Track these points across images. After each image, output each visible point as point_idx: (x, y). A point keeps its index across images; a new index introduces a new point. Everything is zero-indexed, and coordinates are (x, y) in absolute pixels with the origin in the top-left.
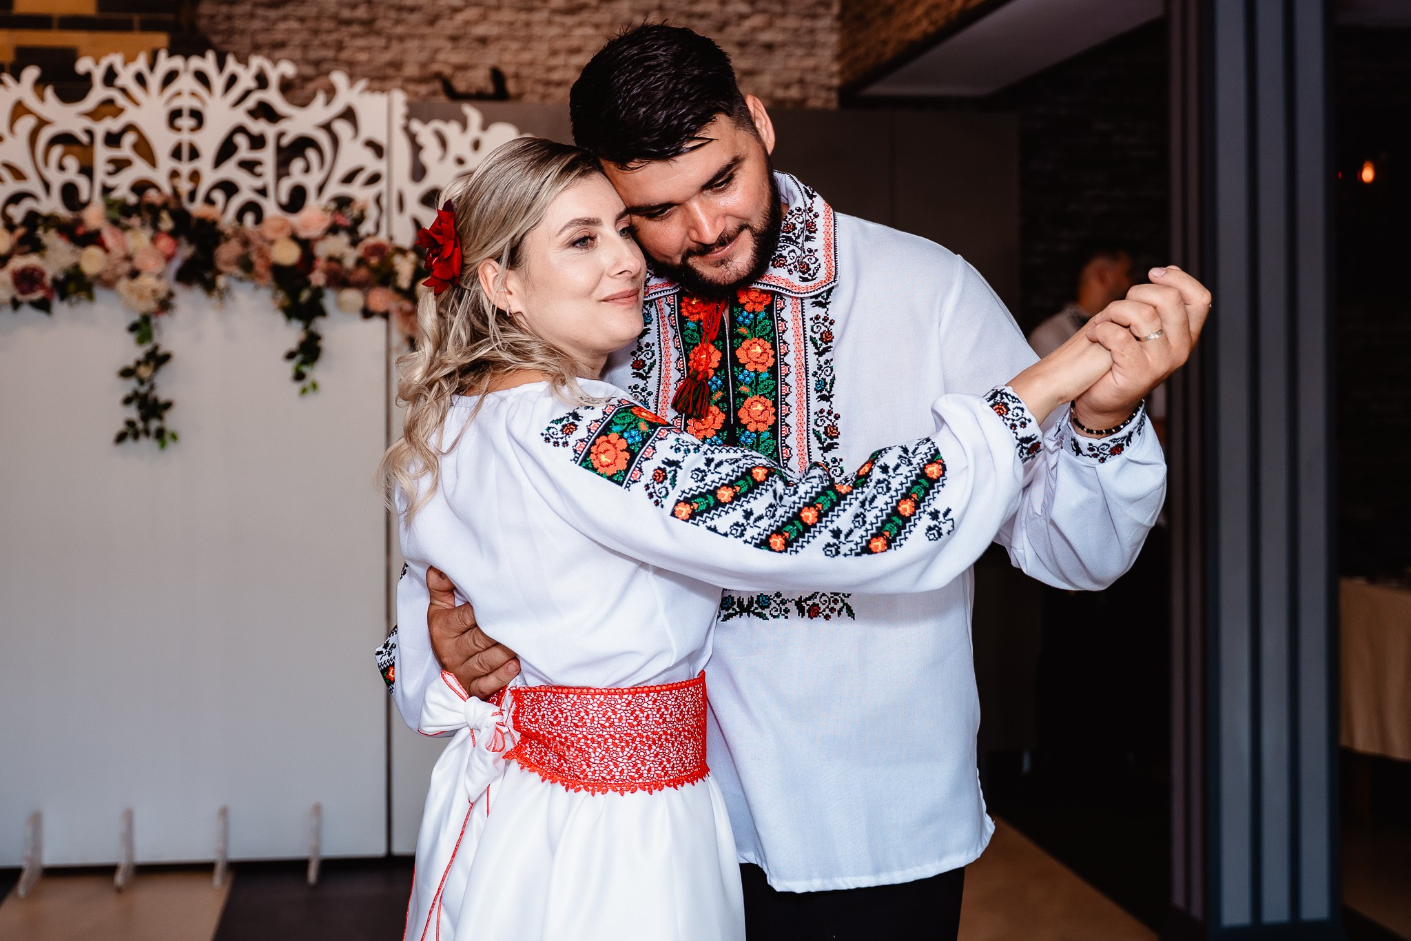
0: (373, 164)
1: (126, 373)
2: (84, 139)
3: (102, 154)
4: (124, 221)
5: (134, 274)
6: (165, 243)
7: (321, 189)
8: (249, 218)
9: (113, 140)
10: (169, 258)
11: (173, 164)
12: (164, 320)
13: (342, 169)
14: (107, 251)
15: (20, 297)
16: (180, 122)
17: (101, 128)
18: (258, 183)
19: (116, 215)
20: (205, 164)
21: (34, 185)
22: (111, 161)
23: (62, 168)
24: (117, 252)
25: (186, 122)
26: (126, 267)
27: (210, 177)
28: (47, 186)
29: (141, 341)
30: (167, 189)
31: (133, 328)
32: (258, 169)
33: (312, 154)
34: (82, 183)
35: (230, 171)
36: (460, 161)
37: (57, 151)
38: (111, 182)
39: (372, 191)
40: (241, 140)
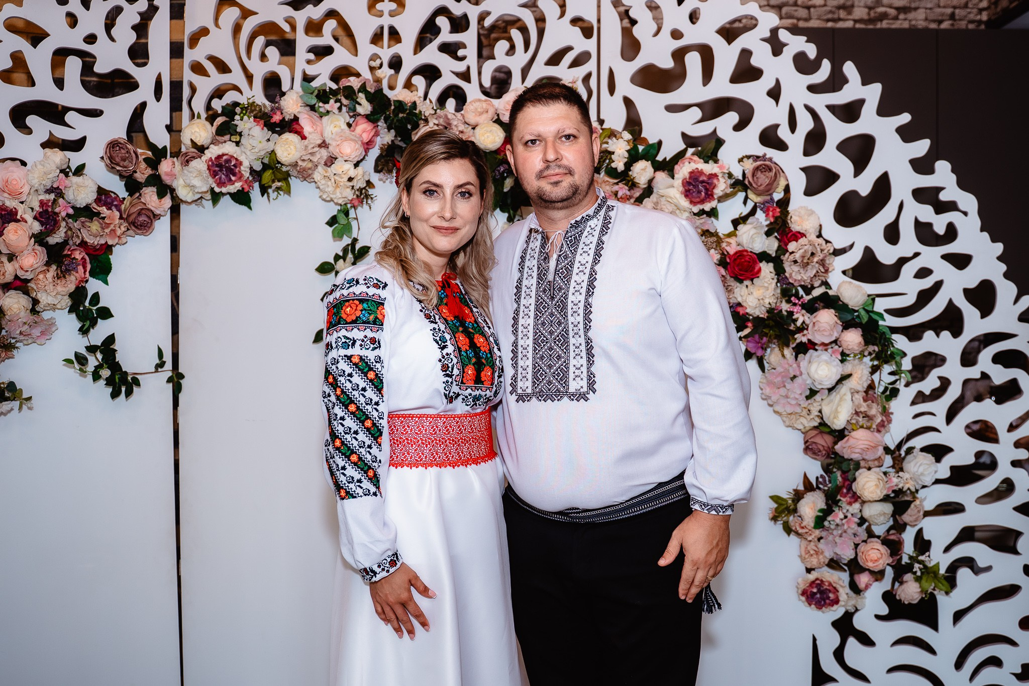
0: (581, 44)
1: (325, 269)
2: (286, 28)
3: (303, 42)
4: (322, 107)
5: (331, 161)
6: (363, 129)
7: (525, 72)
8: (451, 103)
9: (314, 28)
10: (368, 145)
11: (374, 49)
12: (362, 212)
13: (548, 49)
14: (304, 138)
15: (217, 190)
16: (379, 6)
17: (302, 17)
18: (461, 67)
19: (313, 101)
20: (405, 49)
21: (236, 77)
22: (313, 50)
23: (263, 57)
24: (314, 138)
25: (386, 6)
26: (324, 154)
27: (410, 62)
28: (249, 77)
29: (338, 236)
30: (366, 74)
31: (332, 222)
32: (461, 53)
33: (516, 34)
34: (284, 73)
35: (431, 55)
36: (676, 34)
37: (260, 41)
38: (311, 70)
39: (582, 71)
40: (442, 22)
